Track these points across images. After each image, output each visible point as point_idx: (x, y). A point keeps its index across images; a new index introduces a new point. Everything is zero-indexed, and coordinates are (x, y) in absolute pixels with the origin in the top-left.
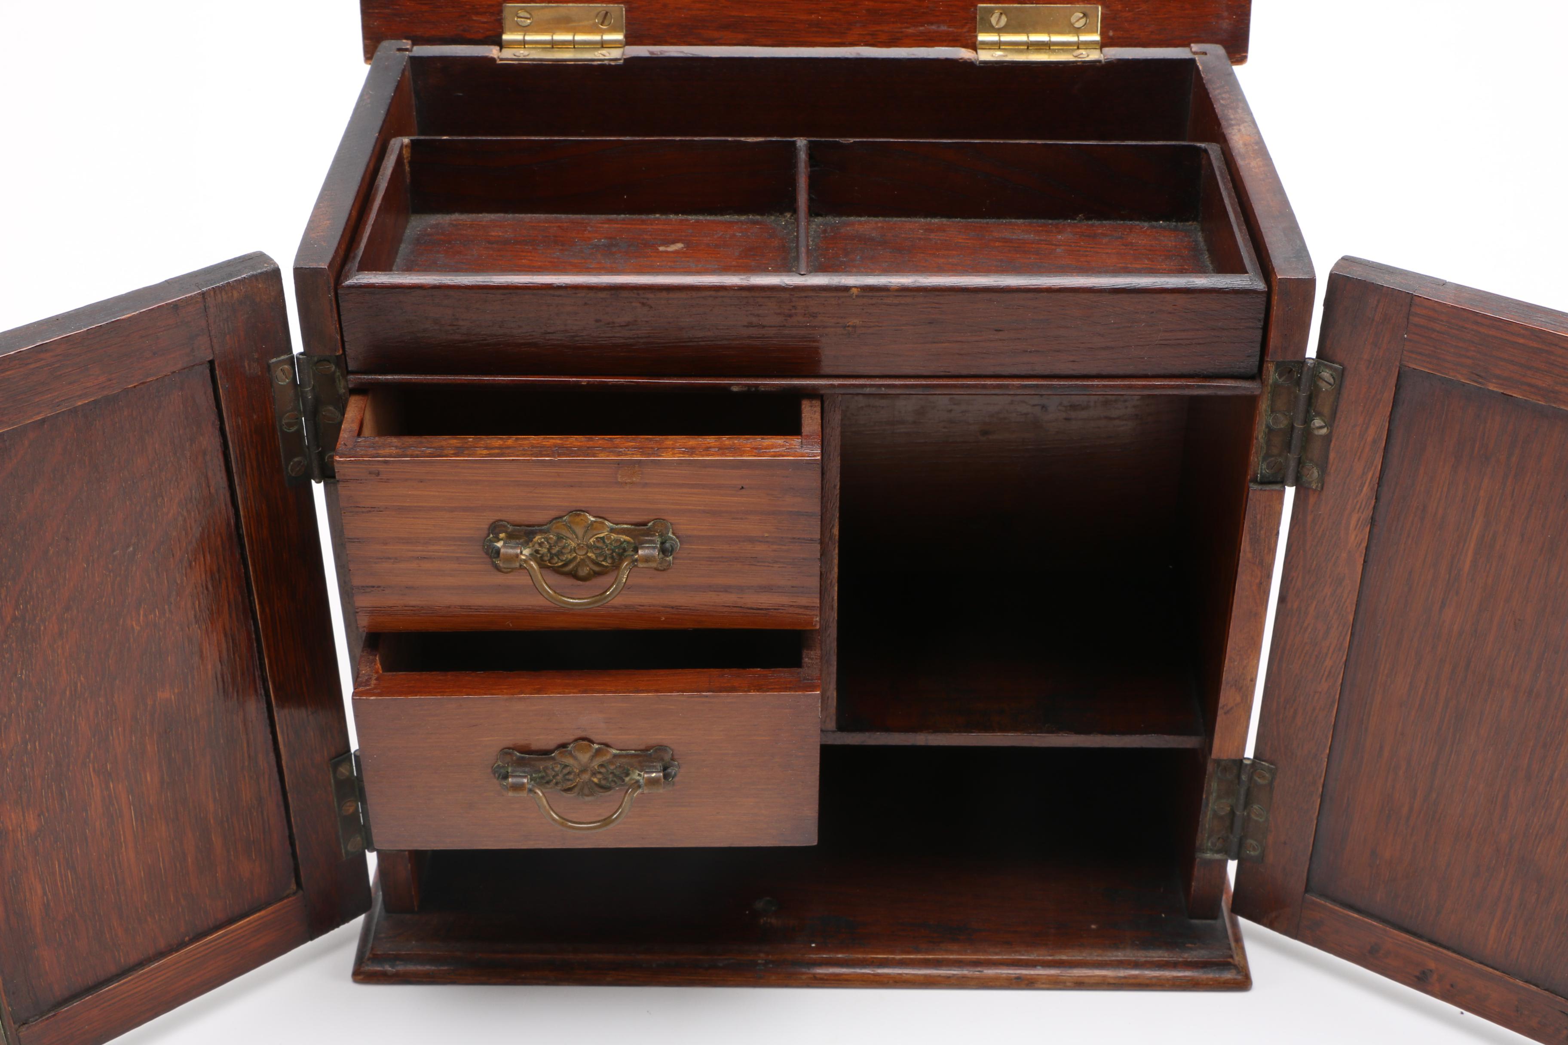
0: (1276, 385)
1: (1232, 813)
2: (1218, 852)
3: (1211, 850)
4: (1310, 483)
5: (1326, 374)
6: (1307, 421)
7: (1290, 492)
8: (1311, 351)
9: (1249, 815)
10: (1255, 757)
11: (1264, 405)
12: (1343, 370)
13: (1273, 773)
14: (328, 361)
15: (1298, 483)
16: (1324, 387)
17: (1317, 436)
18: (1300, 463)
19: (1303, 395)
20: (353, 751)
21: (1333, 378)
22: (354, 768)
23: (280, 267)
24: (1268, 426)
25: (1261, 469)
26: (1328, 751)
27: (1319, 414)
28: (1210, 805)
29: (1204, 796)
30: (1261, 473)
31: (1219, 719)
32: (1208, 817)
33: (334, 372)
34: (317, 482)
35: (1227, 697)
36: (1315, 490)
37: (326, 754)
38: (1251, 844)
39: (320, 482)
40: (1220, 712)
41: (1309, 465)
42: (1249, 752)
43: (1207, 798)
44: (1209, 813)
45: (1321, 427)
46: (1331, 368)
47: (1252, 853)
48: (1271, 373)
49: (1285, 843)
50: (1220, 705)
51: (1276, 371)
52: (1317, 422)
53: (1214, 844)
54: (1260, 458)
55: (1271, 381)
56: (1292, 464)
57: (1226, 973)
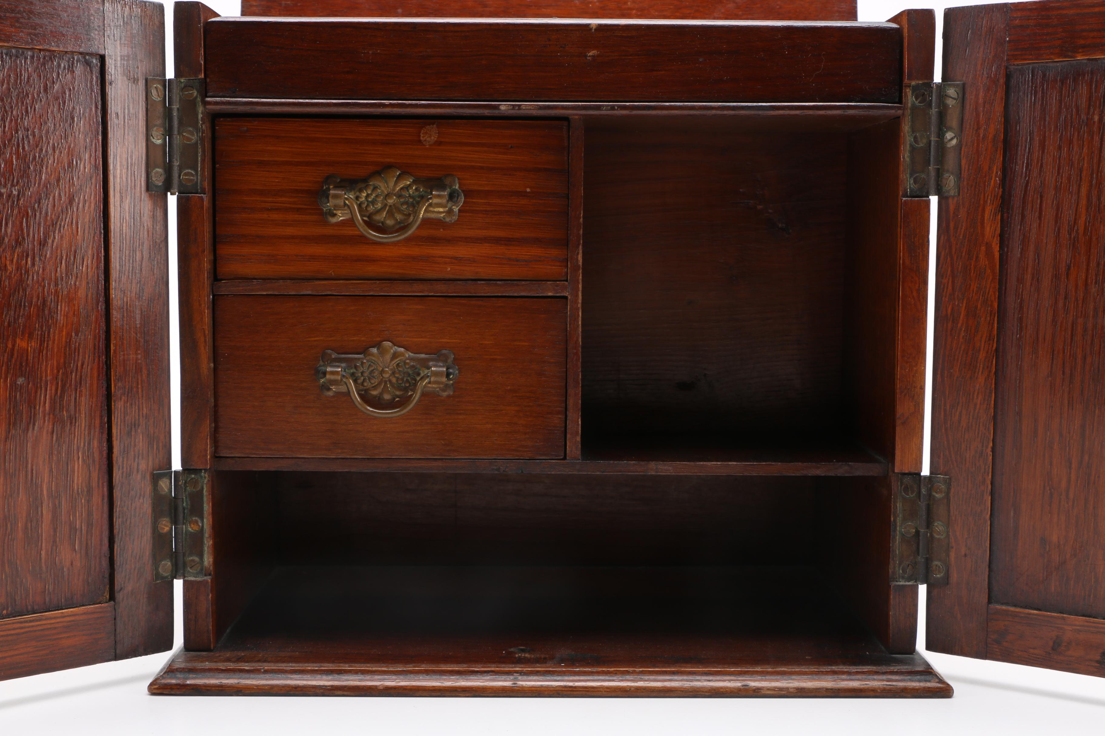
0: (914, 108)
1: (917, 533)
2: (909, 579)
3: (903, 578)
4: (949, 191)
5: (951, 92)
6: (941, 135)
7: (934, 200)
8: (938, 77)
9: (932, 536)
10: (931, 472)
11: (906, 127)
12: (964, 85)
13: (948, 484)
14: (192, 87)
15: (939, 192)
16: (950, 102)
17: (950, 148)
18: (939, 174)
19: (934, 111)
20: (174, 469)
21: (957, 93)
22: (173, 487)
23: (164, 6)
24: (911, 145)
25: (910, 184)
26: (991, 445)
27: (950, 129)
28: (898, 528)
29: (892, 519)
30: (910, 187)
31: (898, 429)
32: (897, 542)
33: (196, 98)
34: (172, 194)
35: (902, 409)
36: (953, 197)
37: (150, 463)
38: (936, 566)
39: (175, 194)
40: (898, 422)
41: (946, 175)
42: (926, 471)
43: (895, 521)
44: (898, 537)
45: (952, 139)
46: (954, 86)
47: (938, 576)
48: (909, 97)
49: (965, 555)
50: (898, 416)
51: (912, 95)
52: (949, 135)
53: (904, 571)
54: (908, 175)
55: (910, 105)
56: (933, 174)
57: (929, 681)
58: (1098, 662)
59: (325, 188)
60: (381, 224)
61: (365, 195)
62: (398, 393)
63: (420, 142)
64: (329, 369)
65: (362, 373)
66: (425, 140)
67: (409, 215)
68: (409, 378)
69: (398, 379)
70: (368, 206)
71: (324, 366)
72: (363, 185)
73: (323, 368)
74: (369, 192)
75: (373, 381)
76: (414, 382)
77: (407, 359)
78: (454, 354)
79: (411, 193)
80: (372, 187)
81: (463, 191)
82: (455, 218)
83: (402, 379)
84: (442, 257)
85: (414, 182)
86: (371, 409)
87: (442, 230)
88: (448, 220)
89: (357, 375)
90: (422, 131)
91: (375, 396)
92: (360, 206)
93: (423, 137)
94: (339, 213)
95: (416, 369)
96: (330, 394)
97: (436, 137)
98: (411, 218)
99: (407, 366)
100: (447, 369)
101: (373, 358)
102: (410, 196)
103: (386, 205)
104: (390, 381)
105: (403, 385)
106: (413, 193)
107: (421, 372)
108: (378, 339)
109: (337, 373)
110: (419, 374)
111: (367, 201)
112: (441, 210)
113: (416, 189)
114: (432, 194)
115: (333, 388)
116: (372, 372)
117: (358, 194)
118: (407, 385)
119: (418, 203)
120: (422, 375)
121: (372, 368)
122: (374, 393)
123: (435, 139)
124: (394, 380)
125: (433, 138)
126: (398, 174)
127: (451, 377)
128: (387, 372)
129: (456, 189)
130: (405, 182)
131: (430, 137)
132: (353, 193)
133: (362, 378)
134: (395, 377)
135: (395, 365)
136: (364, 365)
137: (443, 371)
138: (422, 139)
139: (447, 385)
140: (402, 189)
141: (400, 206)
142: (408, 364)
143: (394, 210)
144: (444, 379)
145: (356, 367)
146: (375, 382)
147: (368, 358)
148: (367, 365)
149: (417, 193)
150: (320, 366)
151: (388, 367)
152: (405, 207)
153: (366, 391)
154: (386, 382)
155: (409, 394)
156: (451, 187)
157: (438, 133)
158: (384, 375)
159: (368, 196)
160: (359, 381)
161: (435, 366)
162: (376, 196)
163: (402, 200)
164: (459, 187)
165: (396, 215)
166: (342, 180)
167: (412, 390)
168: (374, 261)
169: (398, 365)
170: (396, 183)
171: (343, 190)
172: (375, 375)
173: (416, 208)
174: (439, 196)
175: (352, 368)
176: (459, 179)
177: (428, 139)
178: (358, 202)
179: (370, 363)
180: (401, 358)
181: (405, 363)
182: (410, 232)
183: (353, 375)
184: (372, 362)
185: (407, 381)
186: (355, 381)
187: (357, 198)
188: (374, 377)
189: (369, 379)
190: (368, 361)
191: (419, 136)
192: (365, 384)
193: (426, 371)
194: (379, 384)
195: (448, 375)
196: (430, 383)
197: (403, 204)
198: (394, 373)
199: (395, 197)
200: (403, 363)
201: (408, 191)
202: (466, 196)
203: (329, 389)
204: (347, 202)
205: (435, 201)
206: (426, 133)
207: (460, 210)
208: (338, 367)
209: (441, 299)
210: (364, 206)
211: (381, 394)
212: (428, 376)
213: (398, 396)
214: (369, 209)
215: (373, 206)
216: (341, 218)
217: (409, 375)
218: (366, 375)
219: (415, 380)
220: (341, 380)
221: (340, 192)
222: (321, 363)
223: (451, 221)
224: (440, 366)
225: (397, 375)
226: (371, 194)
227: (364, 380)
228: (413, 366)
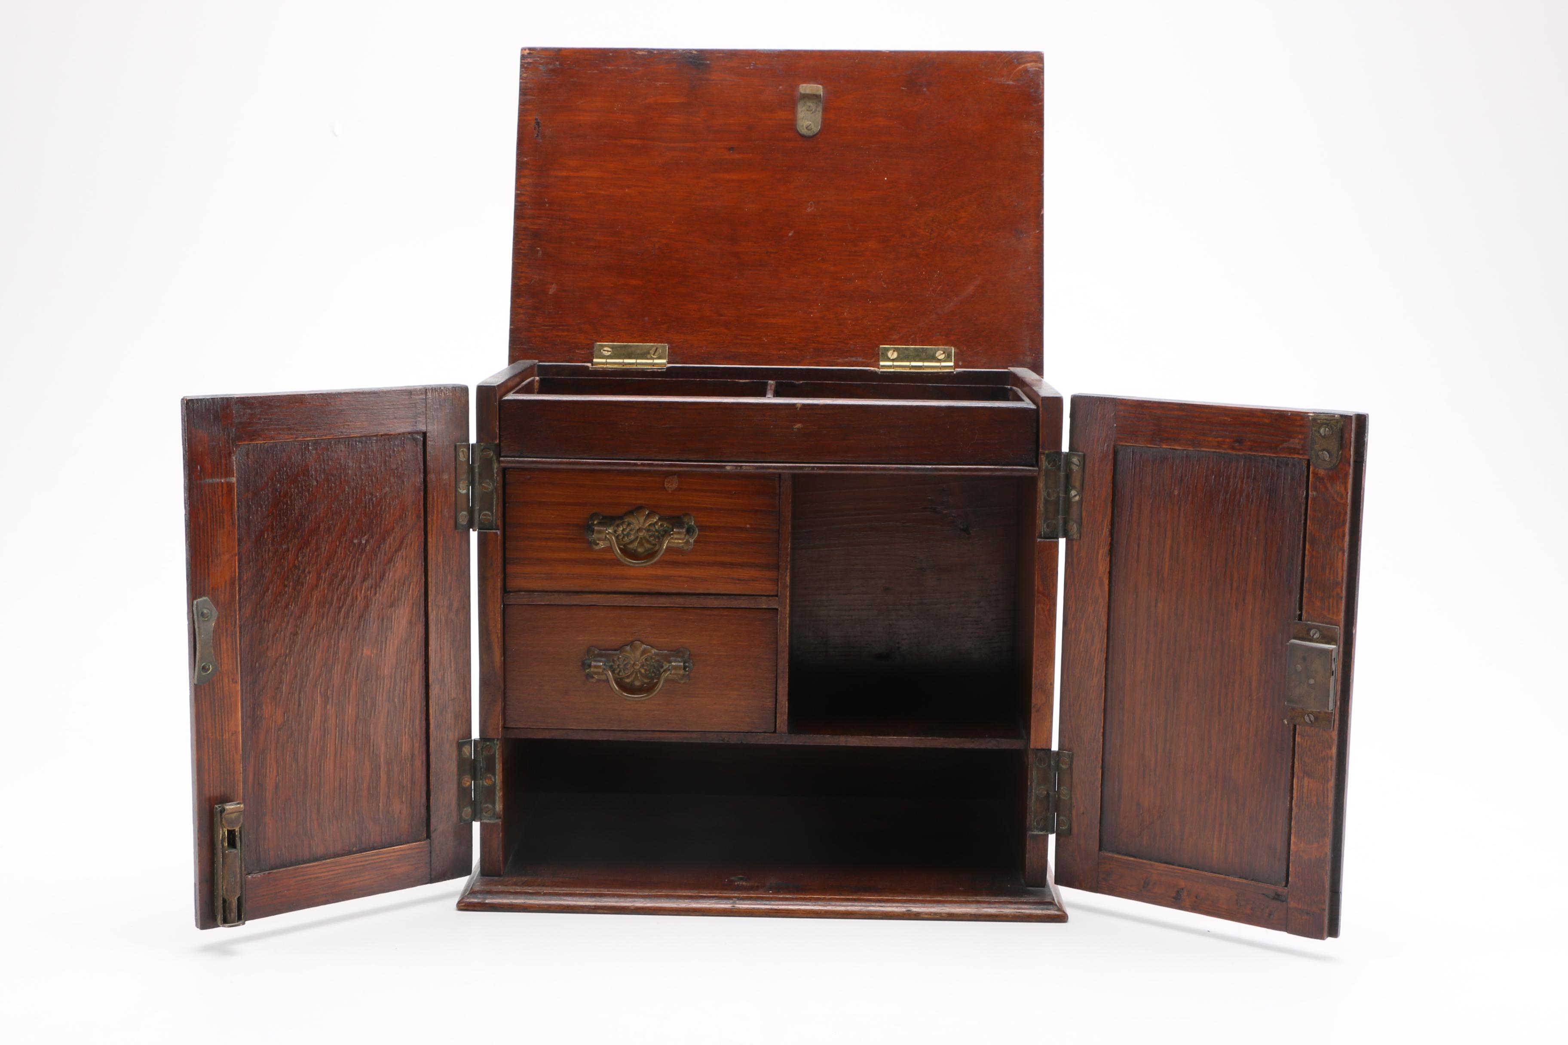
0: (1047, 470)
1: (1048, 794)
2: (1042, 830)
3: (1037, 829)
4: (1073, 536)
5: (1075, 460)
6: (1067, 492)
7: (1062, 542)
8: (1065, 448)
9: (1059, 797)
10: (1060, 748)
11: (1041, 485)
12: (1084, 455)
13: (1071, 757)
14: (490, 449)
15: (1065, 535)
16: (1075, 468)
17: (1074, 502)
18: (1066, 522)
19: (1062, 474)
20: (473, 738)
21: (1079, 461)
22: (473, 751)
23: (469, 388)
24: (1045, 499)
25: (1044, 528)
26: (1102, 730)
27: (1074, 488)
28: (1033, 791)
29: (1029, 783)
30: (1044, 531)
31: (1033, 716)
32: (1033, 801)
33: (492, 457)
34: (473, 530)
35: (1036, 699)
36: (1076, 540)
37: (456, 734)
38: (1062, 820)
39: (476, 530)
40: (1033, 710)
41: (1071, 523)
42: (1055, 747)
43: (1031, 784)
44: (1033, 797)
45: (1075, 496)
46: (1077, 455)
47: (1064, 828)
48: (1044, 462)
49: (1083, 813)
50: (1033, 705)
51: (1046, 461)
52: (1073, 493)
53: (1038, 823)
54: (1043, 522)
55: (1044, 468)
56: (1061, 522)
57: (1050, 910)
58: (1174, 898)
59: (590, 523)
60: (633, 551)
61: (622, 529)
62: (646, 681)
63: (664, 488)
64: (593, 663)
65: (618, 665)
66: (668, 487)
67: (655, 545)
68: (654, 670)
69: (646, 670)
70: (624, 537)
71: (589, 659)
72: (620, 522)
73: (588, 662)
74: (625, 527)
75: (626, 672)
76: (658, 672)
77: (653, 655)
78: (689, 651)
79: (657, 528)
80: (626, 523)
81: (697, 526)
82: (691, 547)
83: (649, 671)
84: (681, 577)
85: (660, 519)
86: (626, 694)
87: (681, 556)
88: (686, 548)
89: (614, 667)
90: (666, 480)
91: (629, 683)
92: (617, 538)
93: (667, 485)
94: (601, 543)
95: (660, 662)
96: (593, 680)
97: (677, 484)
98: (657, 548)
99: (653, 661)
100: (684, 663)
101: (627, 654)
102: (656, 531)
103: (637, 538)
104: (640, 672)
105: (650, 675)
106: (659, 528)
107: (664, 665)
108: (631, 639)
109: (599, 667)
110: (662, 667)
111: (623, 534)
112: (681, 541)
113: (661, 525)
114: (673, 531)
115: (596, 677)
116: (626, 664)
117: (616, 528)
118: (653, 675)
119: (663, 536)
120: (665, 668)
121: (626, 662)
122: (628, 681)
123: (676, 486)
124: (643, 671)
125: (674, 485)
126: (647, 513)
127: (687, 669)
128: (637, 665)
129: (692, 525)
130: (652, 519)
131: (672, 485)
132: (612, 528)
133: (618, 670)
134: (644, 669)
135: (644, 660)
136: (620, 660)
137: (680, 666)
138: (665, 486)
139: (683, 675)
140: (650, 525)
141: (648, 537)
142: (654, 659)
143: (644, 541)
144: (682, 672)
145: (613, 661)
146: (628, 673)
147: (622, 654)
148: (621, 660)
149: (661, 528)
150: (586, 660)
151: (638, 661)
152: (652, 539)
153: (622, 679)
154: (636, 674)
155: (655, 681)
156: (688, 524)
157: (679, 482)
158: (635, 667)
159: (624, 530)
160: (616, 672)
161: (675, 661)
162: (631, 530)
163: (650, 533)
164: (694, 523)
165: (645, 545)
166: (604, 518)
167: (656, 679)
168: (627, 579)
169: (646, 660)
170: (645, 520)
171: (605, 527)
172: (629, 667)
173: (661, 540)
174: (678, 533)
175: (610, 662)
176: (694, 517)
177: (671, 486)
178: (616, 535)
179: (624, 658)
180: (649, 654)
181: (652, 658)
182: (656, 560)
183: (611, 667)
184: (626, 657)
185: (653, 672)
186: (613, 672)
187: (615, 531)
188: (627, 669)
189: (624, 670)
190: (623, 656)
191: (664, 484)
192: (621, 674)
193: (668, 665)
194: (632, 674)
195: (685, 668)
196: (671, 674)
197: (650, 536)
198: (642, 666)
199: (644, 531)
200: (650, 659)
201: (655, 527)
202: (700, 530)
203: (593, 677)
204: (608, 536)
205: (676, 536)
206: (669, 482)
207: (695, 541)
208: (600, 661)
209: (679, 609)
210: (621, 537)
211: (633, 681)
212: (669, 670)
213: (645, 683)
214: (624, 540)
215: (628, 538)
216: (603, 546)
217: (654, 667)
218: (621, 667)
219: (659, 671)
220: (603, 671)
221: (602, 528)
222: (587, 657)
223: (688, 549)
224: (679, 662)
225: (645, 667)
226: (626, 529)
227: (620, 671)
228: (657, 661)
